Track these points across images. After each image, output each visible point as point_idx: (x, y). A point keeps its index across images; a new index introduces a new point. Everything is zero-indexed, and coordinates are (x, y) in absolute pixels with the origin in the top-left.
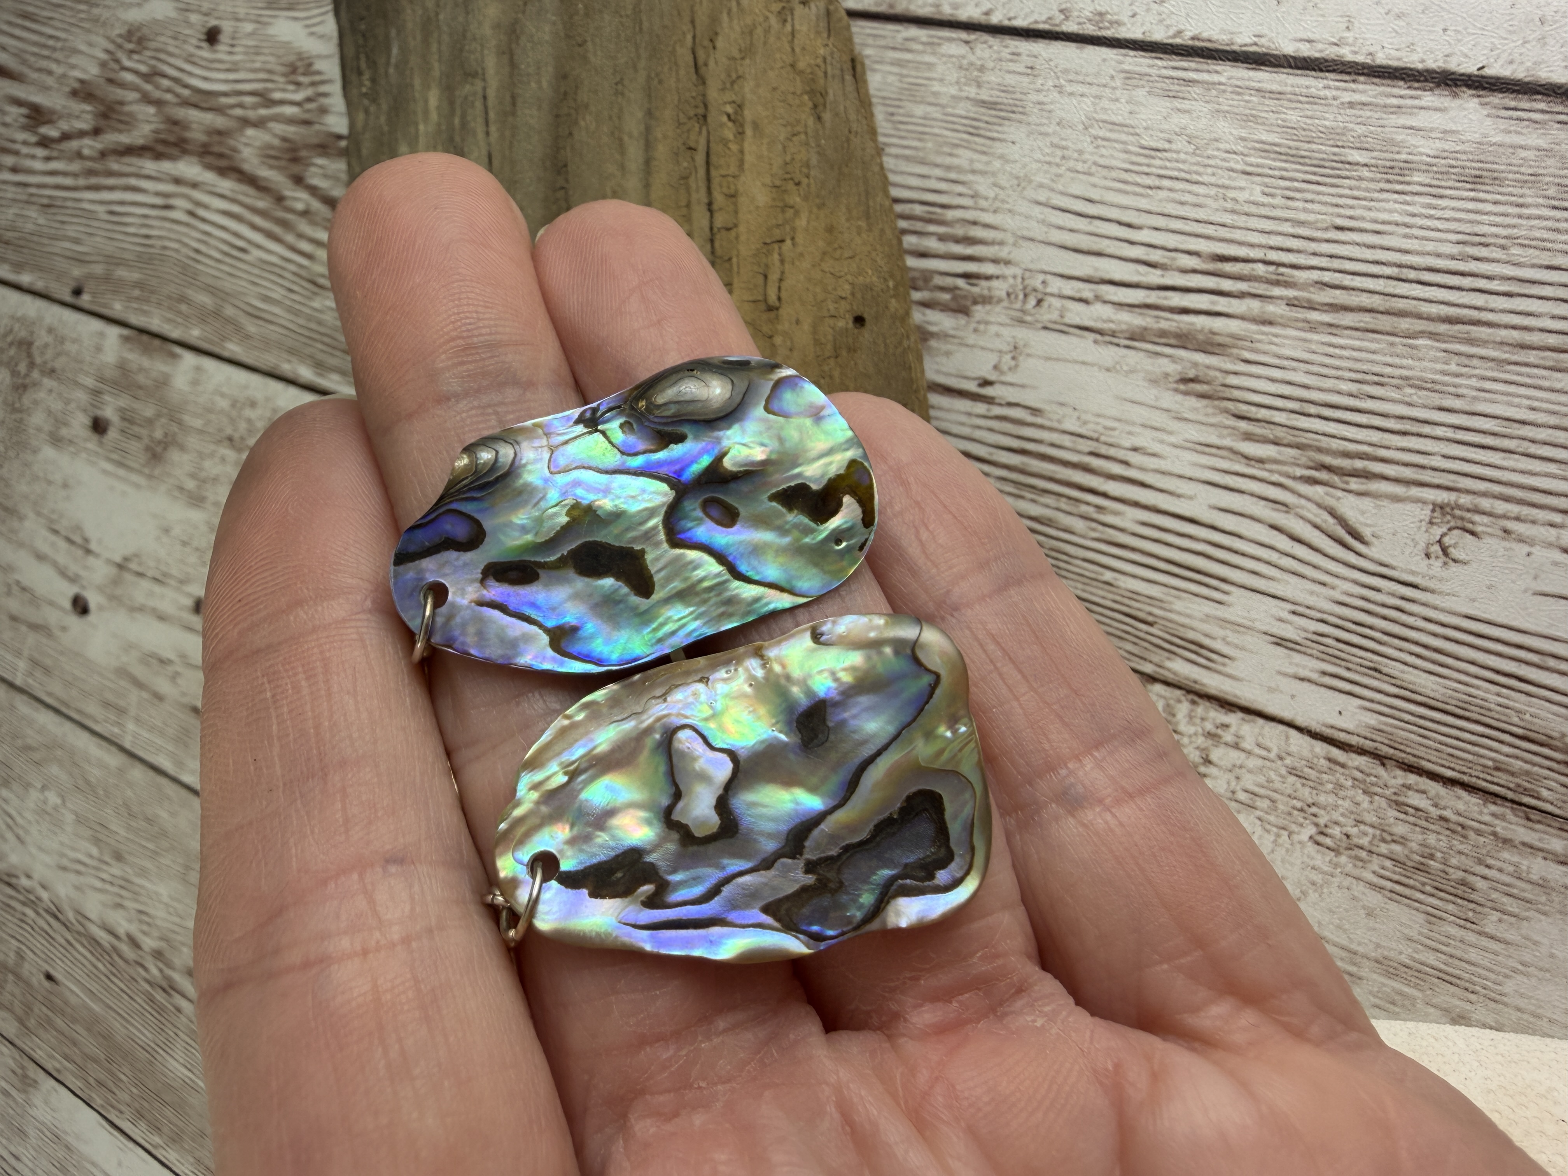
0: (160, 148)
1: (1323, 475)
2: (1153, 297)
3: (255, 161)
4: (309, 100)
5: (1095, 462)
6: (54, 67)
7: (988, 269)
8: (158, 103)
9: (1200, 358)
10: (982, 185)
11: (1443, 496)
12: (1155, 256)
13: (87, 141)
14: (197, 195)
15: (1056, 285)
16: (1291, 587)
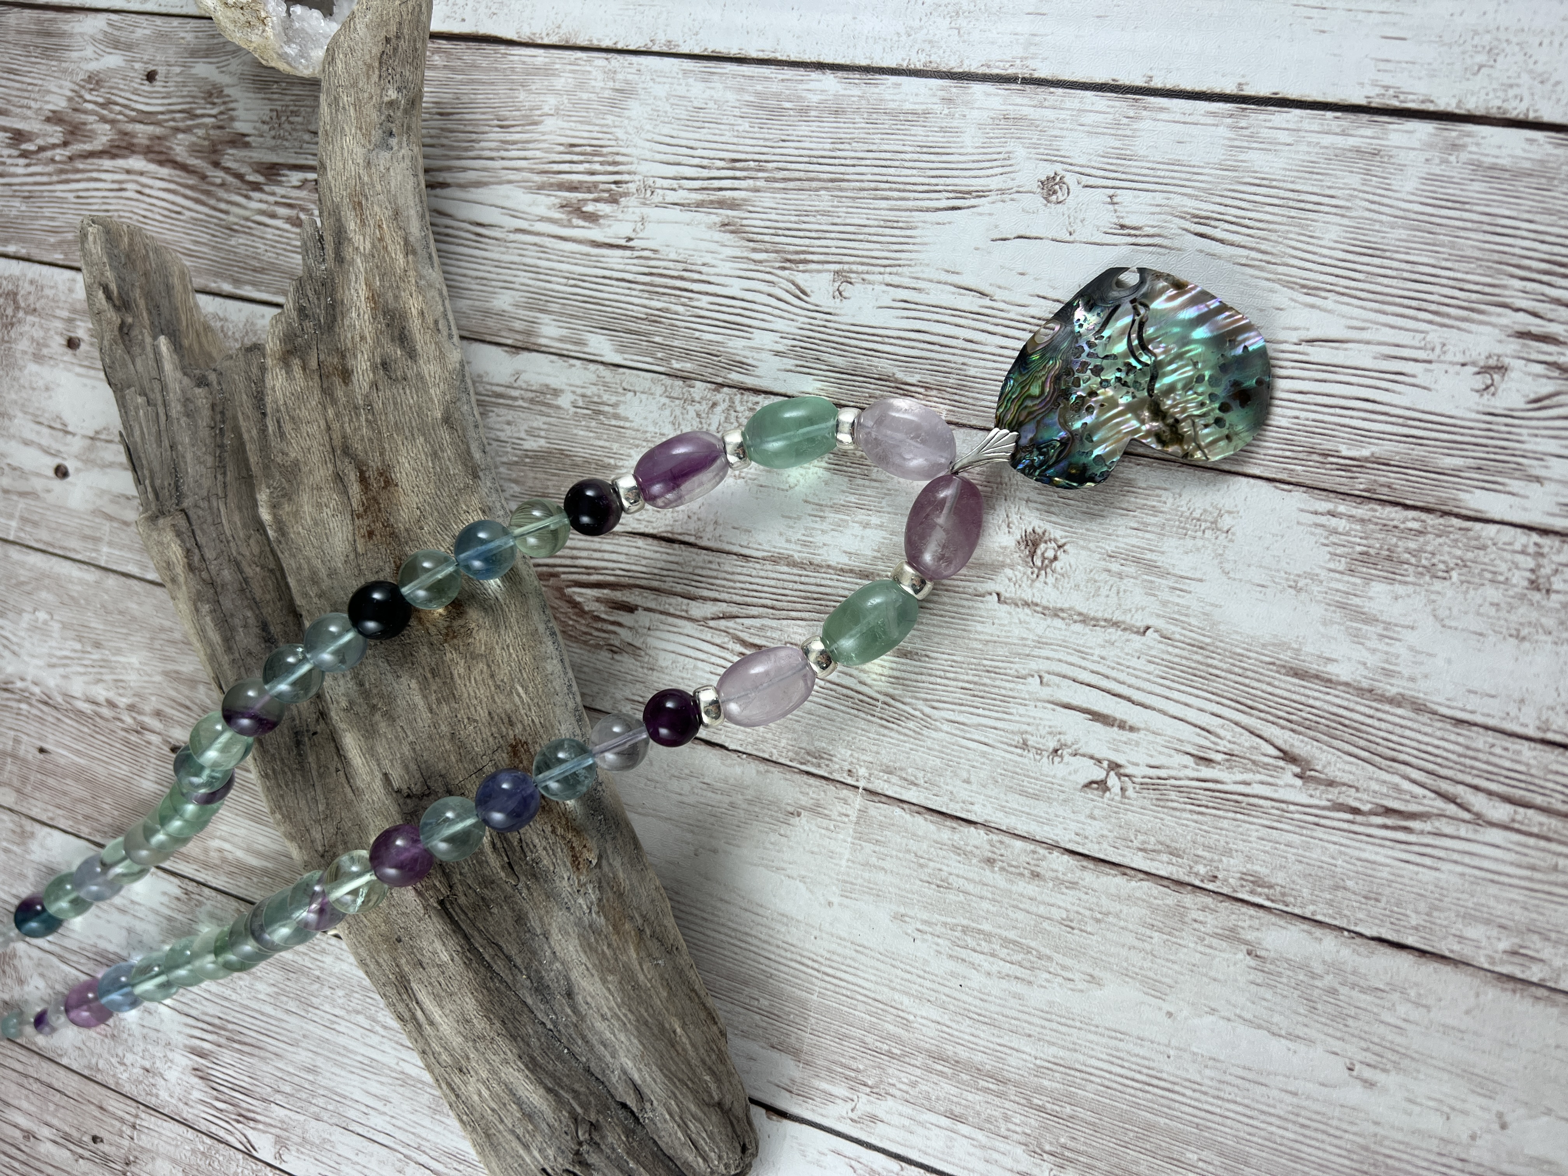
0: (114, 151)
1: (788, 265)
2: (706, 184)
3: (185, 154)
4: (221, 113)
5: (686, 274)
6: (32, 104)
7: (626, 177)
8: (112, 122)
9: (730, 213)
10: (620, 133)
11: (837, 267)
12: (705, 162)
13: (58, 151)
14: (143, 180)
15: (660, 182)
16: (780, 324)
